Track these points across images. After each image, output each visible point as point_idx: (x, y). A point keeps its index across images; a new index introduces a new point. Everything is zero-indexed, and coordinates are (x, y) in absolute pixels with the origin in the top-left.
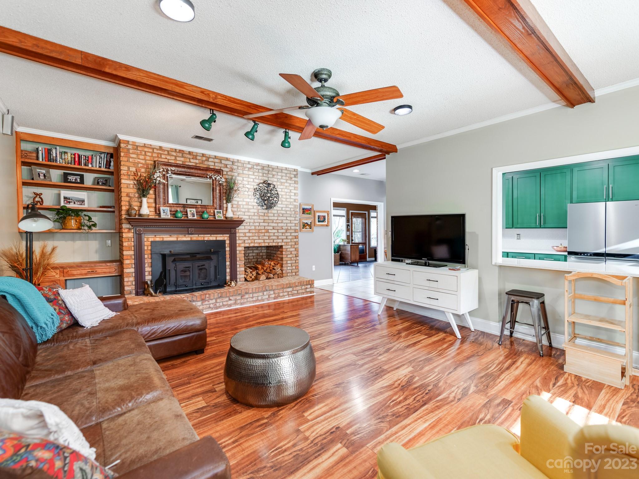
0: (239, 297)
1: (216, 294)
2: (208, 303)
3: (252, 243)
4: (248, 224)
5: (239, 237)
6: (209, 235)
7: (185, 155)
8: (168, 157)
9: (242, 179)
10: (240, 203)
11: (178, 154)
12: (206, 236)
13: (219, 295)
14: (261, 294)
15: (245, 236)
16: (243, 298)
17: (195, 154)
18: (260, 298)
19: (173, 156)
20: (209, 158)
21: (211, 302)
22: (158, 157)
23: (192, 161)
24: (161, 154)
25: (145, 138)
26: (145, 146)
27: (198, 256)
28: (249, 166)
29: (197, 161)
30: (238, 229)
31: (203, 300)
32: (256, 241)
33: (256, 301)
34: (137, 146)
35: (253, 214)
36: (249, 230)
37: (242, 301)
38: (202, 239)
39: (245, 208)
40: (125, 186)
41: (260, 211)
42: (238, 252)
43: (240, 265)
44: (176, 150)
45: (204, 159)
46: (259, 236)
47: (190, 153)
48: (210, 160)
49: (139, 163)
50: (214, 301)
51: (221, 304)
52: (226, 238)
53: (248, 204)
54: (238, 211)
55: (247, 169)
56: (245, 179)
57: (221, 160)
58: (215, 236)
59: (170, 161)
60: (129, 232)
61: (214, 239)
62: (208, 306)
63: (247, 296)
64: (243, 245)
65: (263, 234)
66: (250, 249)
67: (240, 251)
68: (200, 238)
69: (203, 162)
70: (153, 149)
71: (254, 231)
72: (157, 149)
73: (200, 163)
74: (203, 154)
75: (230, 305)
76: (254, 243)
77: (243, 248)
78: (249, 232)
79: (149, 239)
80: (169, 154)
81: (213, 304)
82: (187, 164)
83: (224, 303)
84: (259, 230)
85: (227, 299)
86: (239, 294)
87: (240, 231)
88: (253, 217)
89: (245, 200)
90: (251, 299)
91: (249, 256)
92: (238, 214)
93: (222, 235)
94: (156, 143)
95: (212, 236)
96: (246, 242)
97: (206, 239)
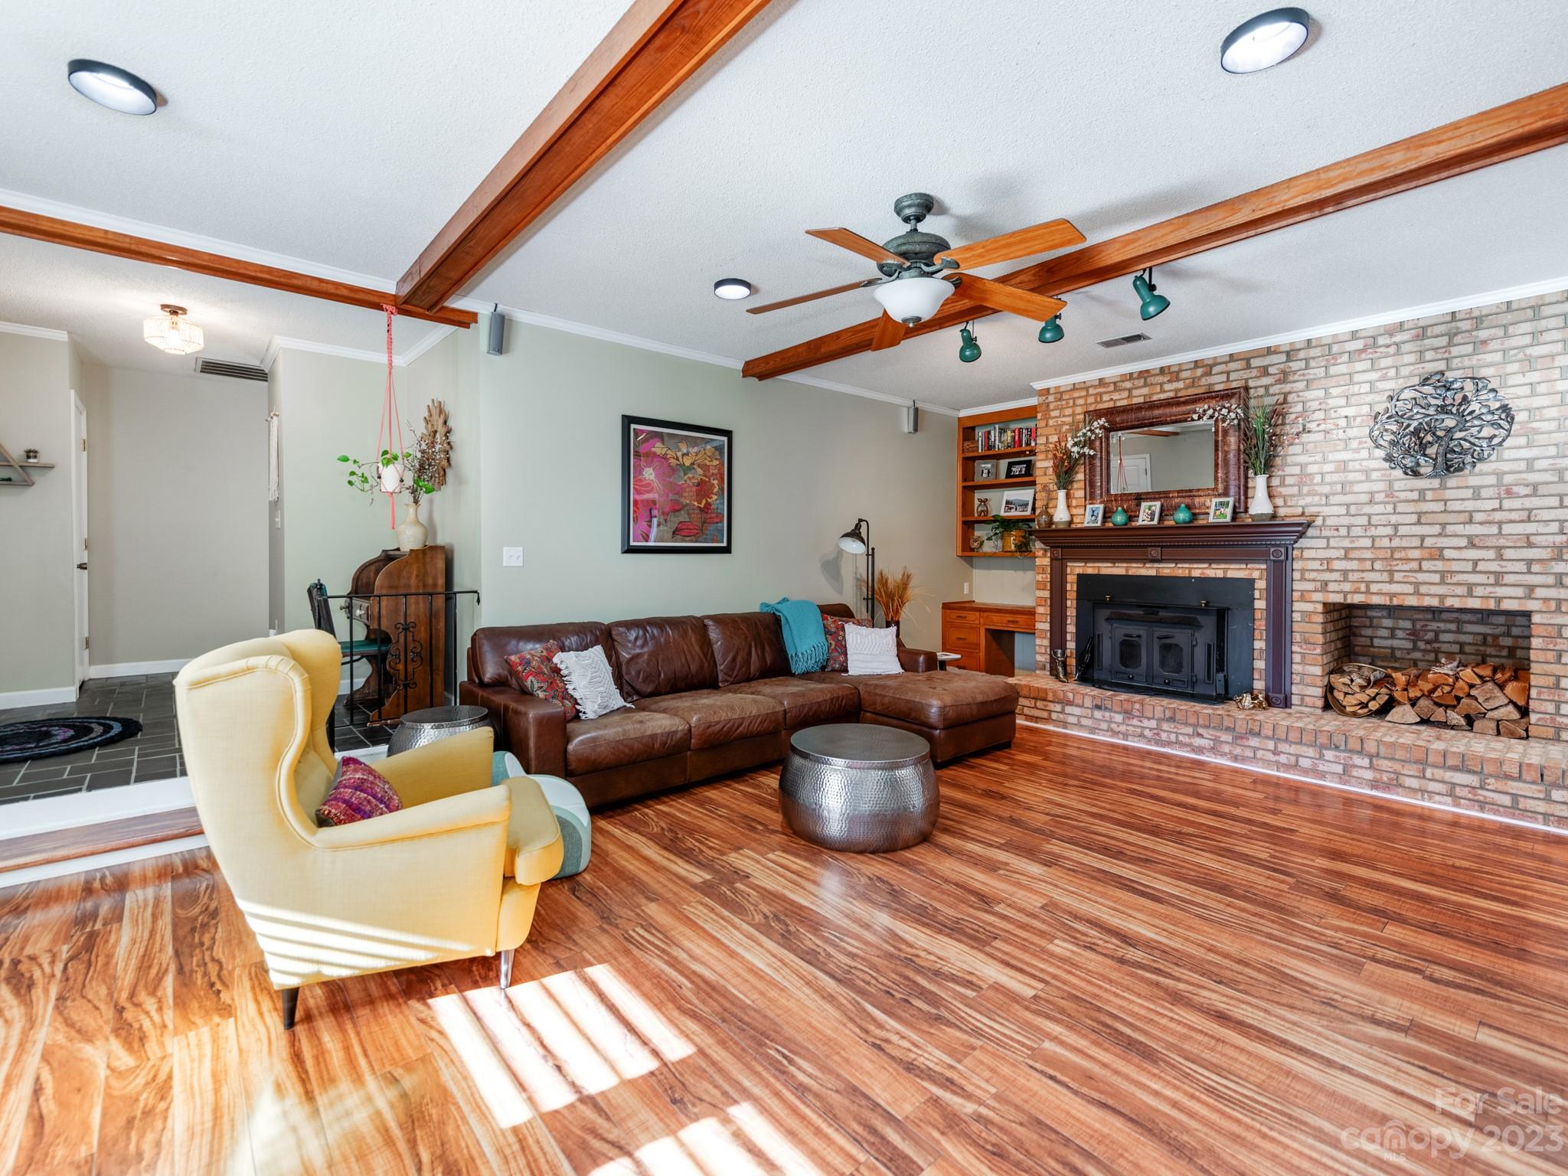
0: (1226, 737)
1: (1158, 710)
2: (1139, 724)
3: (1357, 591)
4: (1343, 531)
5: (1303, 571)
6: (1206, 565)
7: (1151, 380)
8: (1116, 396)
9: (1322, 393)
10: (1311, 469)
11: (1136, 382)
12: (1195, 566)
13: (1168, 714)
14: (1311, 752)
15: (1330, 570)
16: (1239, 742)
17: (1175, 369)
18: (1305, 763)
19: (1124, 389)
20: (1211, 366)
21: (1146, 723)
22: (1096, 402)
23: (1167, 387)
24: (1101, 394)
25: (1074, 372)
26: (1074, 388)
27: (1162, 614)
28: (1358, 345)
29: (1180, 385)
30: (1302, 549)
31: (1126, 712)
32: (1374, 588)
33: (1288, 767)
34: (1061, 393)
35: (1365, 498)
36: (1347, 550)
37: (1238, 751)
38: (1186, 573)
39: (1330, 484)
40: (1042, 471)
41: (1397, 486)
42: (1296, 616)
43: (1303, 655)
44: (1131, 374)
45: (1199, 372)
46: (1391, 572)
47: (1162, 371)
48: (1215, 370)
49: (1064, 424)
50: (1153, 724)
51: (1173, 737)
52: (1256, 574)
53: (1343, 467)
54: (1300, 494)
55: (1345, 357)
56: (1334, 391)
57: (1248, 360)
58: (1223, 566)
59: (1118, 404)
60: (1044, 556)
61: (1220, 574)
62: (1139, 730)
63: (1254, 742)
64: (1318, 597)
65: (1414, 565)
66: (1445, 616)
67: (1306, 615)
68: (1180, 571)
69: (1194, 381)
70: (1087, 389)
71: (1368, 554)
72: (1095, 387)
73: (1186, 388)
74: (1196, 362)
75: (1200, 750)
76: (1368, 592)
77: (1320, 608)
78: (1346, 558)
79: (1076, 569)
80: (1117, 389)
81: (1151, 729)
82: (1155, 398)
83: (1181, 738)
84: (1393, 550)
85: (1190, 730)
86: (1228, 729)
87: (1307, 554)
88: (1367, 510)
89: (1331, 457)
90: (1271, 757)
91: (1436, 640)
92: (1302, 503)
93: (1244, 566)
94: (1091, 376)
95: (1214, 566)
96: (1332, 587)
97: (1196, 573)
